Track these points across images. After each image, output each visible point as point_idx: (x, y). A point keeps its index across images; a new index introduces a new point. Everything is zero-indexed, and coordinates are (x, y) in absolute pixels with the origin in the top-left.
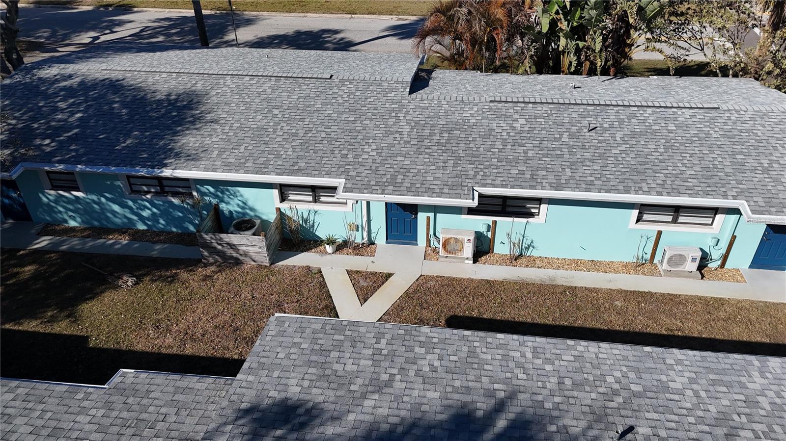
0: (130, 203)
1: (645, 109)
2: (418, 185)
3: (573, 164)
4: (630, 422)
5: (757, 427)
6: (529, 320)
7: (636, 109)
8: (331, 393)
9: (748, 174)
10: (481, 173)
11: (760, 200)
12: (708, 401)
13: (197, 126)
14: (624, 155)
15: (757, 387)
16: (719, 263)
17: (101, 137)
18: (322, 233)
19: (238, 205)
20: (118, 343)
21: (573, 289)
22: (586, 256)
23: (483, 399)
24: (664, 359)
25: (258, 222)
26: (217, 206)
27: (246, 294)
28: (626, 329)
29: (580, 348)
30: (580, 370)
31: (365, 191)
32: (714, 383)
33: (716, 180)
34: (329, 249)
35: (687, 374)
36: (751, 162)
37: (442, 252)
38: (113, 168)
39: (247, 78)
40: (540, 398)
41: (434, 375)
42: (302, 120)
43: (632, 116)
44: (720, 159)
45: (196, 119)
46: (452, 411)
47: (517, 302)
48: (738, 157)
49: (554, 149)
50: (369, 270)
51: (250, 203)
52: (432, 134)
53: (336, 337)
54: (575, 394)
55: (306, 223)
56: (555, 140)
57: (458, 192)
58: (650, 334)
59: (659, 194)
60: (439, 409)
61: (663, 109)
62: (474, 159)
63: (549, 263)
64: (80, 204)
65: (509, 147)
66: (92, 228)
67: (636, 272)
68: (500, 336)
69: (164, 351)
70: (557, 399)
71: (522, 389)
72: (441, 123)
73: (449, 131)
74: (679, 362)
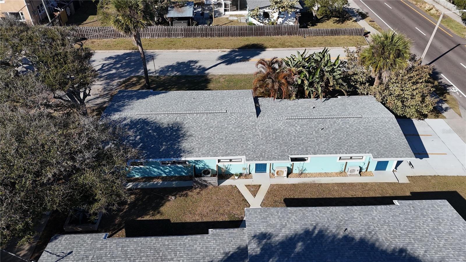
0: (161, 168)
1: (338, 119)
2: (270, 156)
3: (318, 144)
4: (346, 227)
5: (374, 225)
6: (309, 197)
7: (335, 119)
8: (273, 229)
9: (372, 144)
10: (290, 150)
11: (375, 153)
12: (363, 220)
13: (186, 138)
14: (334, 139)
15: (375, 214)
16: (366, 170)
17: (152, 146)
18: (232, 172)
19: (203, 165)
20: (181, 220)
21: (321, 184)
22: (323, 172)
23: (310, 226)
24: (352, 210)
25: (210, 170)
26: (195, 166)
27: (214, 197)
28: (339, 197)
29: (331, 209)
30: (332, 215)
31: (253, 160)
32: (365, 215)
33: (363, 146)
34: (236, 177)
35: (358, 213)
36: (373, 139)
37: (276, 175)
38: (163, 159)
39: (195, 115)
40: (324, 224)
41: (296, 221)
42: (222, 132)
43: (335, 122)
44: (363, 139)
45: (184, 135)
46: (304, 230)
47: (304, 191)
48: (369, 137)
49: (311, 138)
50: (253, 184)
51: (207, 164)
52: (270, 135)
53: (266, 214)
54: (332, 222)
55: (227, 169)
56: (311, 134)
57: (284, 158)
58: (346, 198)
59: (346, 153)
60: (301, 230)
61: (344, 119)
62: (286, 144)
63: (311, 175)
64: (141, 170)
65: (296, 138)
66: (145, 177)
67: (340, 176)
68: (309, 208)
69: (197, 221)
70: (328, 224)
71: (319, 222)
72: (271, 130)
73: (275, 133)
74: (356, 210)
